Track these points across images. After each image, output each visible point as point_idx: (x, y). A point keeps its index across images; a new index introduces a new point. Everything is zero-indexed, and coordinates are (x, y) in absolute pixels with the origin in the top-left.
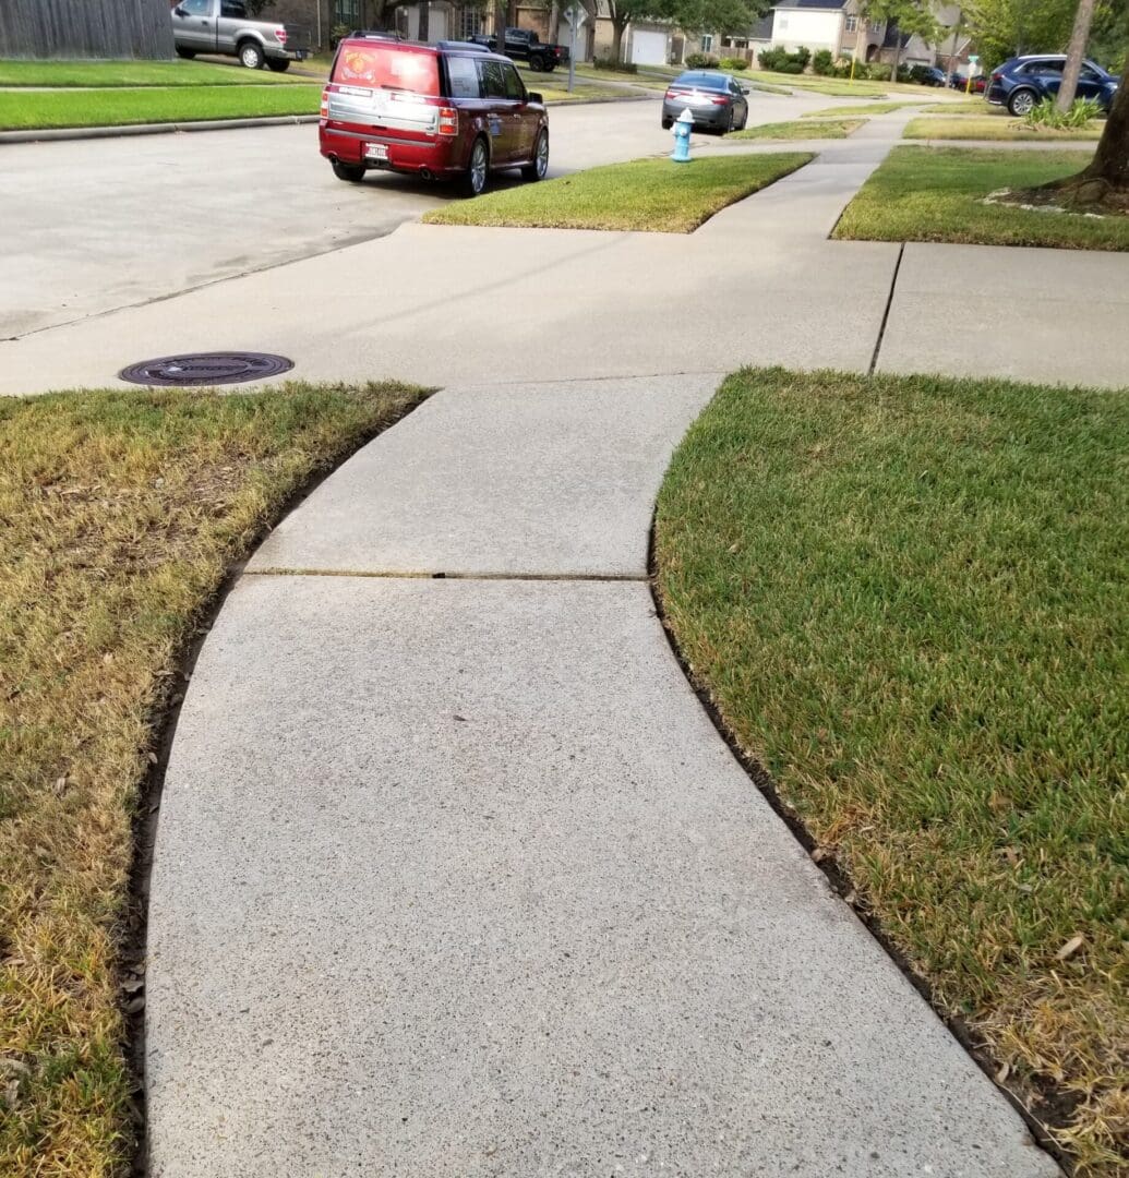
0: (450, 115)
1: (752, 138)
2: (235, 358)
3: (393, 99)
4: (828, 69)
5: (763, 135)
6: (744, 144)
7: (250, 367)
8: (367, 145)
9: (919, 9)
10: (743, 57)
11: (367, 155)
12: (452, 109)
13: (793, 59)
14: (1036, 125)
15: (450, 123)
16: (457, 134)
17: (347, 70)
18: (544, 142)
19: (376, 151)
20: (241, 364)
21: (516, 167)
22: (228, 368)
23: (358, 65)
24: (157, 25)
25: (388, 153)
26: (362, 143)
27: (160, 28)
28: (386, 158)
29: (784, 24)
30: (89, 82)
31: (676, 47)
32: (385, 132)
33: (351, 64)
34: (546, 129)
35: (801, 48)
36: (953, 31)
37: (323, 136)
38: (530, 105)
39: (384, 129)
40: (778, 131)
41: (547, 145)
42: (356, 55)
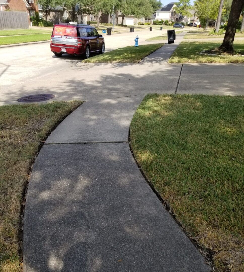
0: (80, 41)
1: (151, 40)
2: (42, 96)
3: (67, 38)
4: (168, 24)
5: (154, 39)
6: (150, 42)
7: (45, 97)
8: (61, 49)
9: (186, 11)
10: (149, 22)
11: (61, 51)
12: (81, 40)
13: (160, 22)
14: (212, 35)
15: (80, 43)
16: (82, 45)
17: (56, 32)
18: (103, 45)
19: (63, 50)
20: (44, 97)
21: (97, 51)
22: (41, 98)
23: (58, 31)
24: (25, 22)
25: (66, 50)
26: (60, 48)
27: (26, 22)
28: (66, 51)
29: (158, 15)
30: (11, 34)
31: (135, 21)
32: (65, 46)
33: (57, 31)
34: (104, 42)
35: (161, 20)
36: (194, 15)
37: (51, 47)
38: (100, 37)
39: (65, 45)
40: (157, 38)
41: (104, 46)
42: (58, 28)
